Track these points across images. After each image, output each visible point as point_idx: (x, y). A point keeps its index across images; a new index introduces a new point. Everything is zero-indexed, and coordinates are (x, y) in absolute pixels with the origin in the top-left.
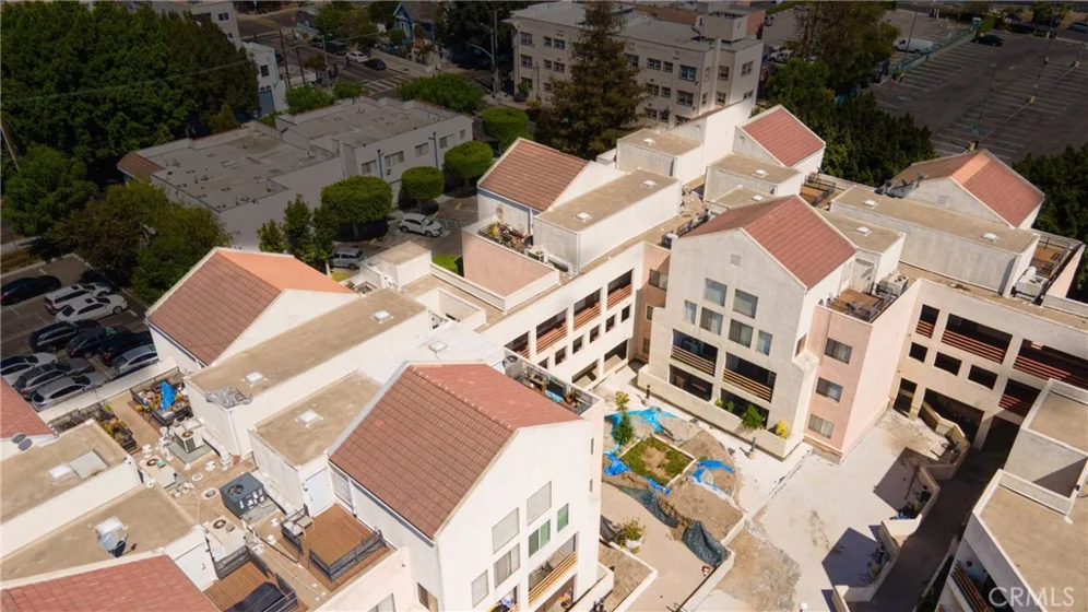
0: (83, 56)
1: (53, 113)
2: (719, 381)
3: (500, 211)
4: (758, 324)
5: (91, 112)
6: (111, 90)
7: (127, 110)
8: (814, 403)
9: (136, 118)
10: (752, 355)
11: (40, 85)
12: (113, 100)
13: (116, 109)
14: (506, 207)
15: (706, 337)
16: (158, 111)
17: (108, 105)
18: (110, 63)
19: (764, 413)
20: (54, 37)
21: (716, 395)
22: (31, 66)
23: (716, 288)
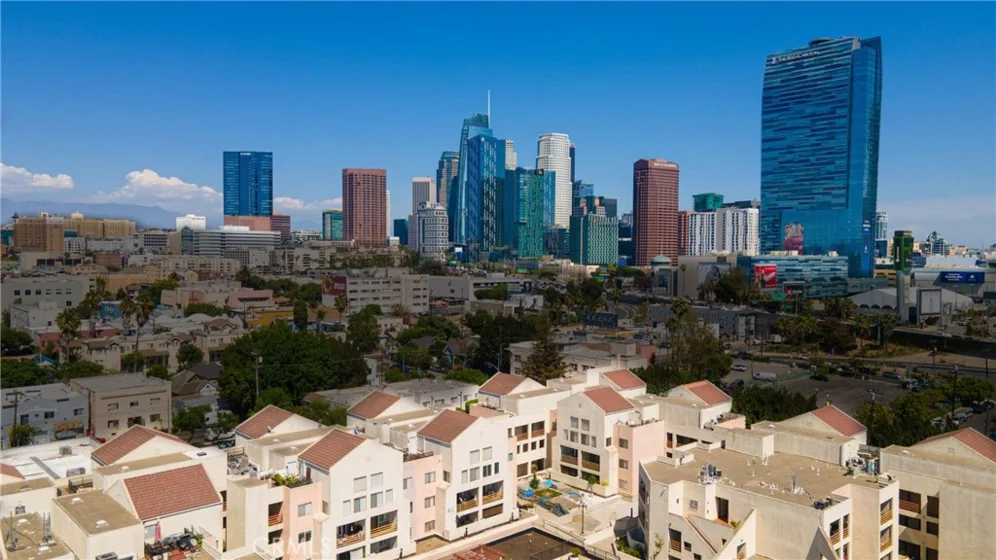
0: (294, 351)
1: (275, 375)
2: (580, 467)
3: (487, 400)
4: (591, 433)
5: (290, 377)
6: (303, 368)
7: (306, 378)
8: (620, 473)
9: (311, 382)
10: (590, 449)
11: (272, 363)
12: (303, 372)
13: (302, 377)
14: (490, 397)
15: (573, 445)
16: (320, 380)
17: (300, 374)
18: (304, 356)
19: (598, 477)
20: (282, 343)
21: (580, 473)
22: (271, 355)
23: (574, 420)
